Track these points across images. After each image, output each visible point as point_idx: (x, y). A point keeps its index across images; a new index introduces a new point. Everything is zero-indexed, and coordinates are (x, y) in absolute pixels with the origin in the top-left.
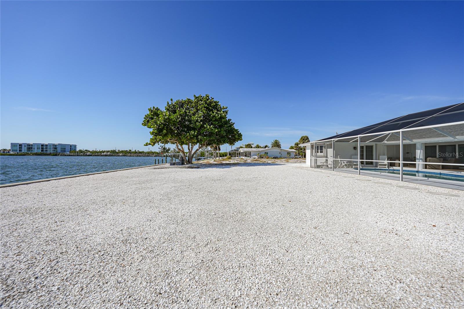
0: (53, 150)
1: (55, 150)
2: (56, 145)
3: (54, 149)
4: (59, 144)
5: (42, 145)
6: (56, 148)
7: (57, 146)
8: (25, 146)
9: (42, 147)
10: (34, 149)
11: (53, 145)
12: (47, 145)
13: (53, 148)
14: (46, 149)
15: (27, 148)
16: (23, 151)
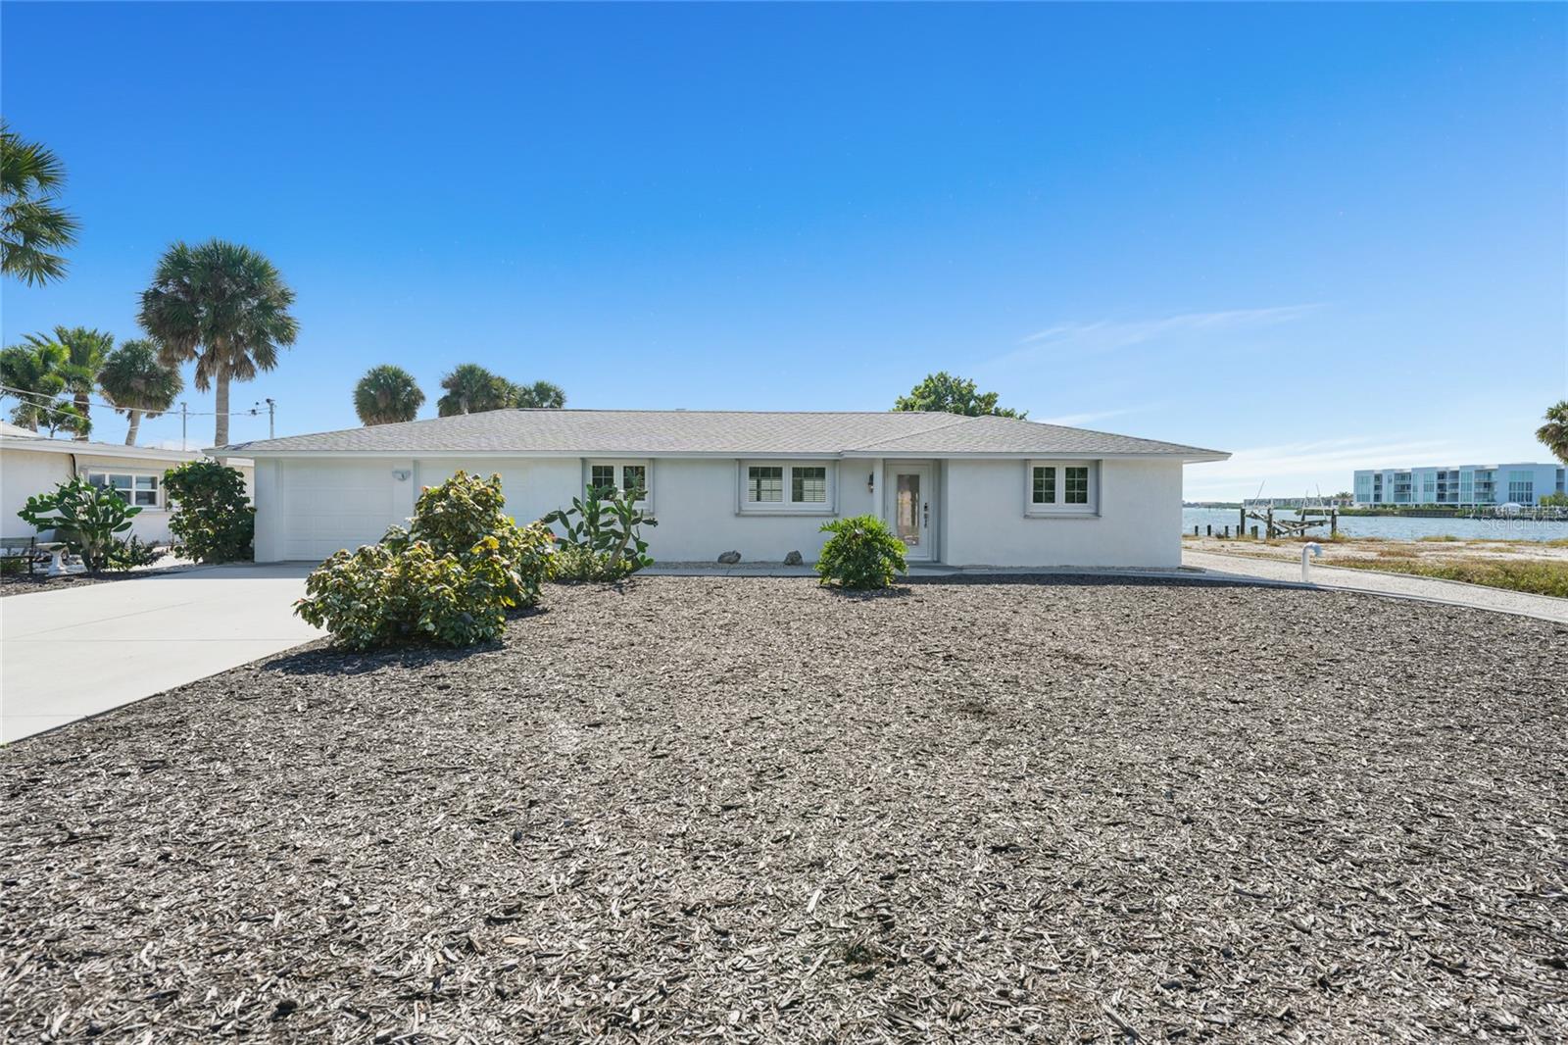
0: (1478, 495)
1: (1485, 494)
2: (1489, 473)
3: (1482, 490)
4: (1500, 466)
5: (1442, 475)
6: (1488, 485)
7: (1493, 475)
8: (1390, 481)
9: (1441, 482)
10: (1415, 490)
11: (1477, 471)
12: (1455, 474)
13: (1478, 484)
14: (1453, 491)
15: (1396, 486)
16: (1384, 501)
